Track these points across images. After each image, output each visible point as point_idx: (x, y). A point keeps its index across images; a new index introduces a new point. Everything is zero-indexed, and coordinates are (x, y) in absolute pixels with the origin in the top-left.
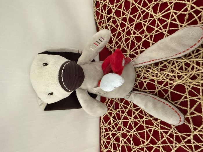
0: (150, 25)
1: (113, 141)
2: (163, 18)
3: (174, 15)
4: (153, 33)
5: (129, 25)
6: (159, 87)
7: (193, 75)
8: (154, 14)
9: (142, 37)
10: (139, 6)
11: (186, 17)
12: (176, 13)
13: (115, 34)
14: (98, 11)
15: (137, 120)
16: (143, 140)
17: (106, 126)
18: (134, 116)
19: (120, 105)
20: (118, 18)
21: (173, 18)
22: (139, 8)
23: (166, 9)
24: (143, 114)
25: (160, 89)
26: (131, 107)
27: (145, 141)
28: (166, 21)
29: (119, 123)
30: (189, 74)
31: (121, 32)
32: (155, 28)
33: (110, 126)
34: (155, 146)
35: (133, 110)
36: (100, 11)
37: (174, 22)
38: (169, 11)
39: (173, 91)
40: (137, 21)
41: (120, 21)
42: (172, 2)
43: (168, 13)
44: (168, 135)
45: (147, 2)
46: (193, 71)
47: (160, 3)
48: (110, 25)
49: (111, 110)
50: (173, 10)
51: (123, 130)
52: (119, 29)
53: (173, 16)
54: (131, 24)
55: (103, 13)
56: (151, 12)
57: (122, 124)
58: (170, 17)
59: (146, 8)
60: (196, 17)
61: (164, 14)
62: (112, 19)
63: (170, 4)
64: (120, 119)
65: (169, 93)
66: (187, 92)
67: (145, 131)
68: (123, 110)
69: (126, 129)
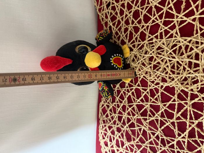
0: (147, 14)
1: (109, 133)
2: (160, 6)
3: (171, 2)
4: (150, 24)
5: (128, 12)
6: (152, 85)
9: (139, 27)
11: (182, 6)
13: (115, 23)
15: (130, 117)
16: (134, 137)
17: (104, 118)
18: (128, 112)
20: (117, 4)
21: (169, 6)
24: (135, 112)
25: (152, 88)
26: (125, 102)
27: (136, 138)
29: (114, 117)
31: (121, 20)
32: (152, 17)
33: (108, 118)
34: (143, 145)
35: (127, 106)
37: (170, 11)
39: (163, 91)
40: (134, 8)
41: (120, 7)
44: (155, 136)
48: (110, 11)
49: (108, 103)
51: (118, 124)
52: (119, 17)
54: (129, 11)
57: (117, 118)
58: (166, 5)
60: (193, 6)
62: (111, 5)
64: (116, 113)
65: (159, 94)
66: (176, 94)
67: (136, 128)
68: (119, 105)
69: (121, 124)
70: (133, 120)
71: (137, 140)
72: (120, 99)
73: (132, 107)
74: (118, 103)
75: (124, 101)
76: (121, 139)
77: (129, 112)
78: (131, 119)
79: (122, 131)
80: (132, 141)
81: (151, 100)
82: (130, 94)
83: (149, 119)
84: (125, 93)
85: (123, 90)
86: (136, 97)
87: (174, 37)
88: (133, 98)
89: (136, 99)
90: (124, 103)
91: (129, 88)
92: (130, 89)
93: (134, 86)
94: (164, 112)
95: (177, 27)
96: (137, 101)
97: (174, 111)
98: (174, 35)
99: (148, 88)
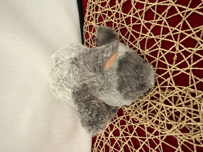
2: (151, 56)
3: (162, 53)
7: (183, 126)
8: (141, 51)
10: (127, 39)
11: (174, 58)
12: (164, 52)
14: (88, 42)
19: (111, 149)
21: (161, 57)
22: (127, 42)
23: (153, 46)
25: (151, 138)
28: (154, 59)
30: (179, 125)
36: (90, 42)
37: (162, 61)
38: (157, 49)
39: (164, 142)
42: (159, 39)
43: (155, 51)
45: (134, 37)
46: (183, 121)
47: (147, 38)
50: (161, 48)
53: (160, 55)
55: (92, 44)
56: (138, 47)
58: (158, 56)
59: (133, 42)
60: (185, 59)
61: (152, 51)
63: (158, 41)
65: (160, 144)
66: (179, 146)
82: (126, 143)
86: (133, 147)
87: (168, 85)
88: (130, 148)
89: (134, 149)
91: (124, 137)
95: (171, 77)
98: (169, 83)
99: (147, 138)
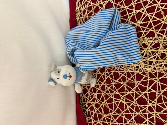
15: (108, 94)
17: (84, 97)
18: (106, 90)
29: (94, 95)
34: (120, 115)
35: (106, 86)
44: (130, 106)
51: (97, 101)
57: (97, 96)
67: (114, 103)
68: (99, 85)
69: (100, 101)
70: (112, 96)
71: (115, 112)
72: (99, 81)
73: (111, 86)
74: (98, 85)
75: (103, 82)
76: (99, 113)
77: (108, 90)
78: (109, 96)
79: (100, 106)
80: (109, 113)
81: (128, 79)
83: (126, 94)
84: (105, 76)
85: (103, 74)
90: (103, 84)
92: (109, 73)
93: (113, 71)
94: (138, 87)
96: (115, 81)
97: (147, 86)
